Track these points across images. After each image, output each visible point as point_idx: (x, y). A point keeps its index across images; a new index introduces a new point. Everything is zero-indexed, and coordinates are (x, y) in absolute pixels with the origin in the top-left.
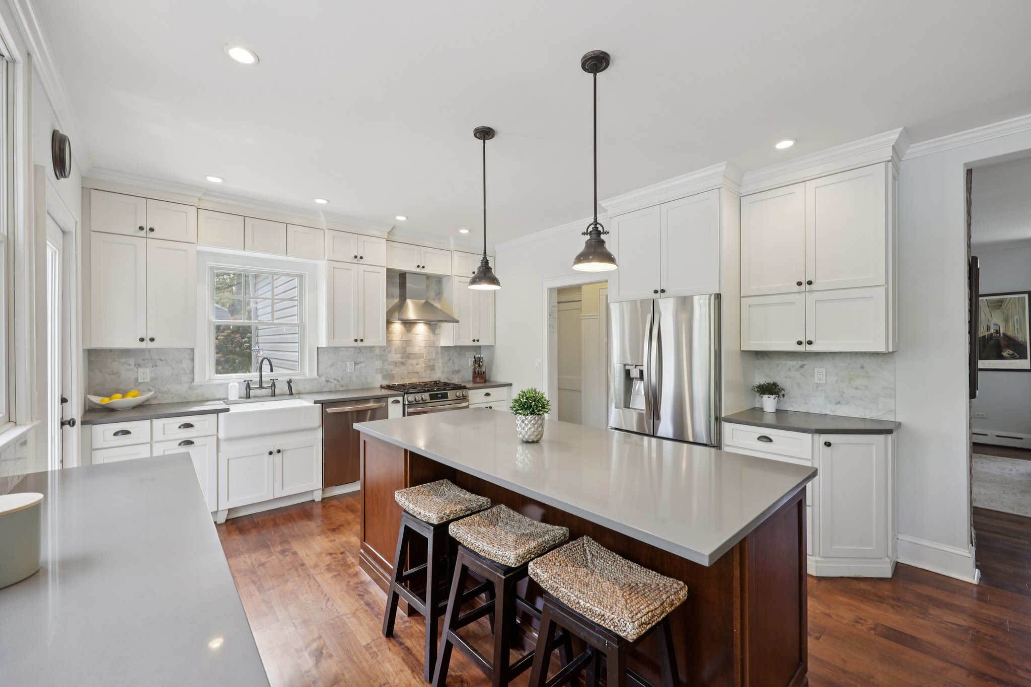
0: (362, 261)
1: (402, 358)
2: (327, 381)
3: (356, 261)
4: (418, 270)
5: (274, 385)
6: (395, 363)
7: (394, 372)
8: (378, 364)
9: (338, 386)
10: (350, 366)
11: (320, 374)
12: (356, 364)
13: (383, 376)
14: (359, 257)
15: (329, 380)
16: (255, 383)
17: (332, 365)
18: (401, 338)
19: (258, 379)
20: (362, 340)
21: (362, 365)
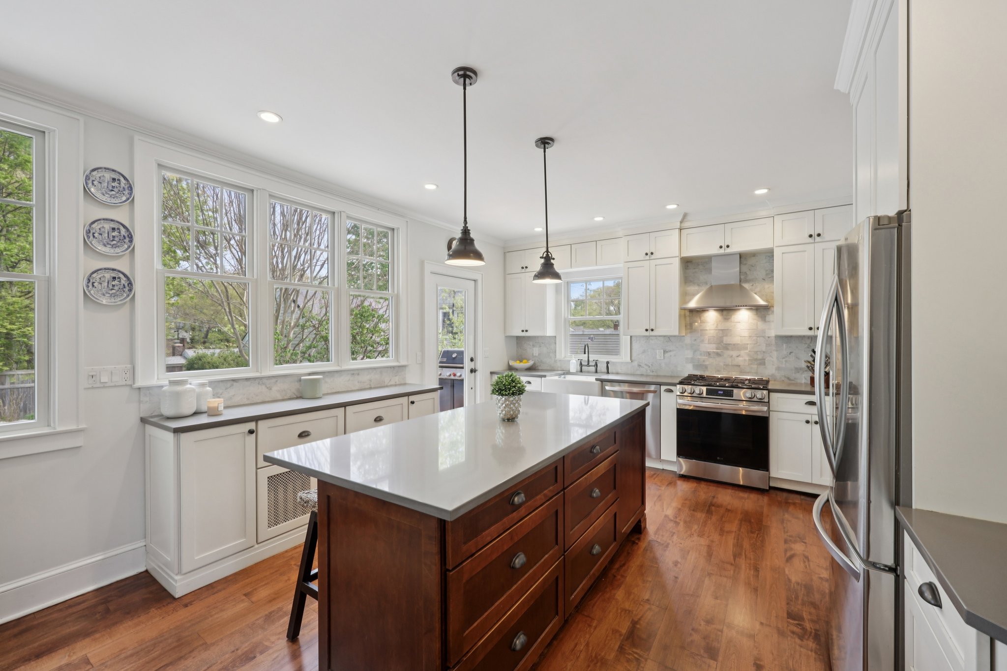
0: (653, 257)
1: (717, 349)
2: (639, 366)
3: (647, 257)
4: (722, 251)
5: (596, 365)
6: (709, 354)
7: (707, 363)
8: (689, 354)
9: (649, 371)
10: (659, 354)
11: (633, 358)
12: (665, 352)
13: (693, 365)
14: (649, 254)
15: (641, 364)
16: (585, 361)
17: (644, 352)
18: (717, 327)
19: (587, 359)
20: (652, 330)
21: (671, 353)
